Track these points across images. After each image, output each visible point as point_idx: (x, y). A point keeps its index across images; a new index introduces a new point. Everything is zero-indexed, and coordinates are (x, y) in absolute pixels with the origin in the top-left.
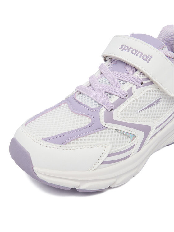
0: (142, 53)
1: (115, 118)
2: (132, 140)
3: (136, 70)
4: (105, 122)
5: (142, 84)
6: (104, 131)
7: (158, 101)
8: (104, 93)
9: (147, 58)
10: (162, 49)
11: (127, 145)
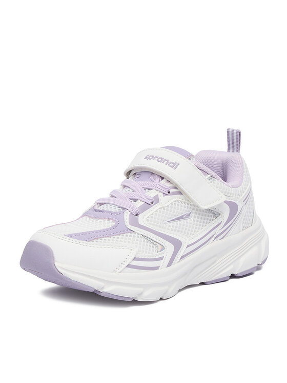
0: (168, 161)
1: (141, 222)
2: (161, 251)
3: (163, 178)
4: (130, 225)
5: (169, 193)
6: (129, 234)
7: (189, 215)
8: (128, 199)
9: (174, 165)
10: (190, 159)
11: (155, 255)
